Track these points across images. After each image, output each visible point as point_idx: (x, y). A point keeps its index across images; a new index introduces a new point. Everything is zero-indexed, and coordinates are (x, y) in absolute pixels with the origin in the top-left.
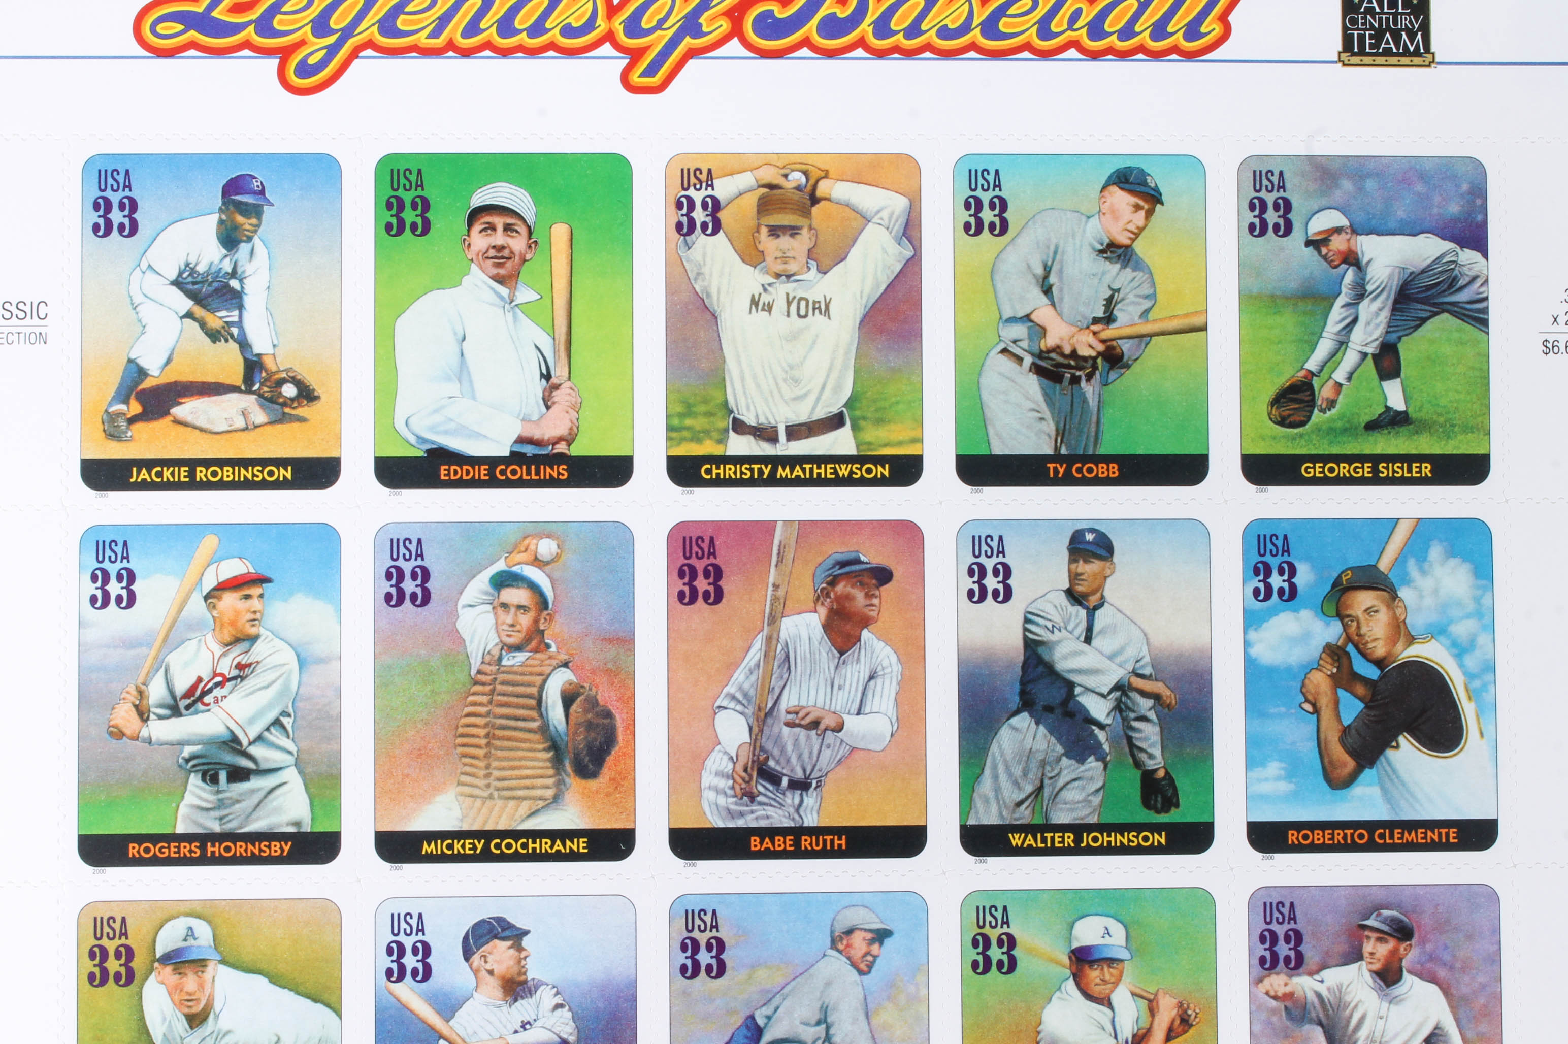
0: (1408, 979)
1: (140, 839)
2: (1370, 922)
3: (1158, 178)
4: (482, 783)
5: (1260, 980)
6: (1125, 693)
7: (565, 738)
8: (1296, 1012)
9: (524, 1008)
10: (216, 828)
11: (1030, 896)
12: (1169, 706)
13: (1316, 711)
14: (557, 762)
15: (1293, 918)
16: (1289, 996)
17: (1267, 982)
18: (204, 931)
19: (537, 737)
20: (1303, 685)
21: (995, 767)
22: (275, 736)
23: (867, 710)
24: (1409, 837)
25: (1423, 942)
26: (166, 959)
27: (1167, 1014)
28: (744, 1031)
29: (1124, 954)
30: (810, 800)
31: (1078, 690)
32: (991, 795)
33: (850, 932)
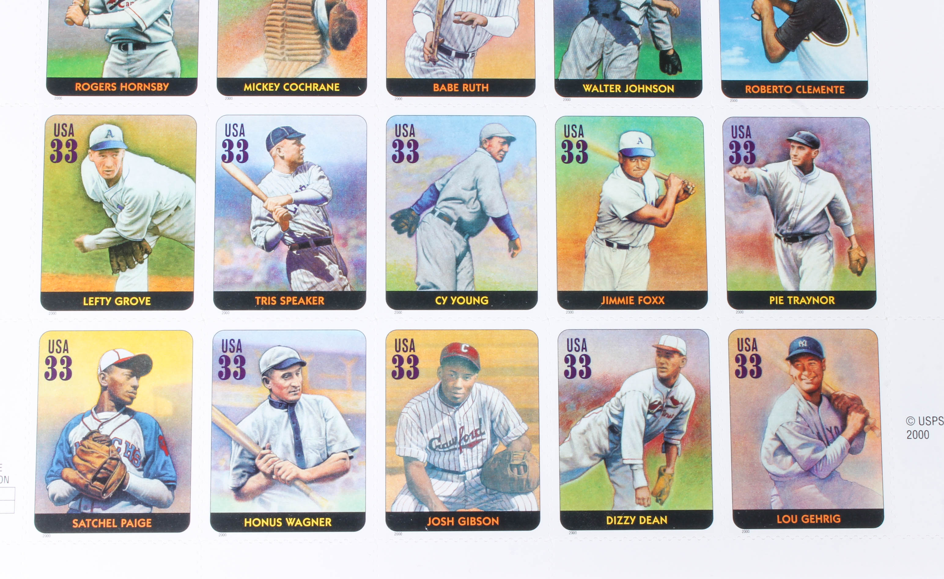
0: (817, 171)
1: (82, 80)
2: (794, 138)
4: (279, 52)
5: (730, 170)
6: (650, 7)
7: (327, 28)
8: (752, 188)
9: (301, 178)
10: (126, 75)
11: (596, 120)
12: (675, 15)
13: (761, 19)
14: (323, 40)
15: (749, 135)
16: (747, 179)
17: (734, 170)
18: (117, 133)
19: (311, 27)
20: (753, 4)
21: (575, 47)
22: (161, 25)
23: (501, 14)
24: (816, 90)
25: (825, 150)
26: (96, 147)
27: (675, 188)
28: (429, 193)
29: (650, 154)
30: (468, 63)
31: (622, 5)
32: (573, 63)
33: (490, 138)
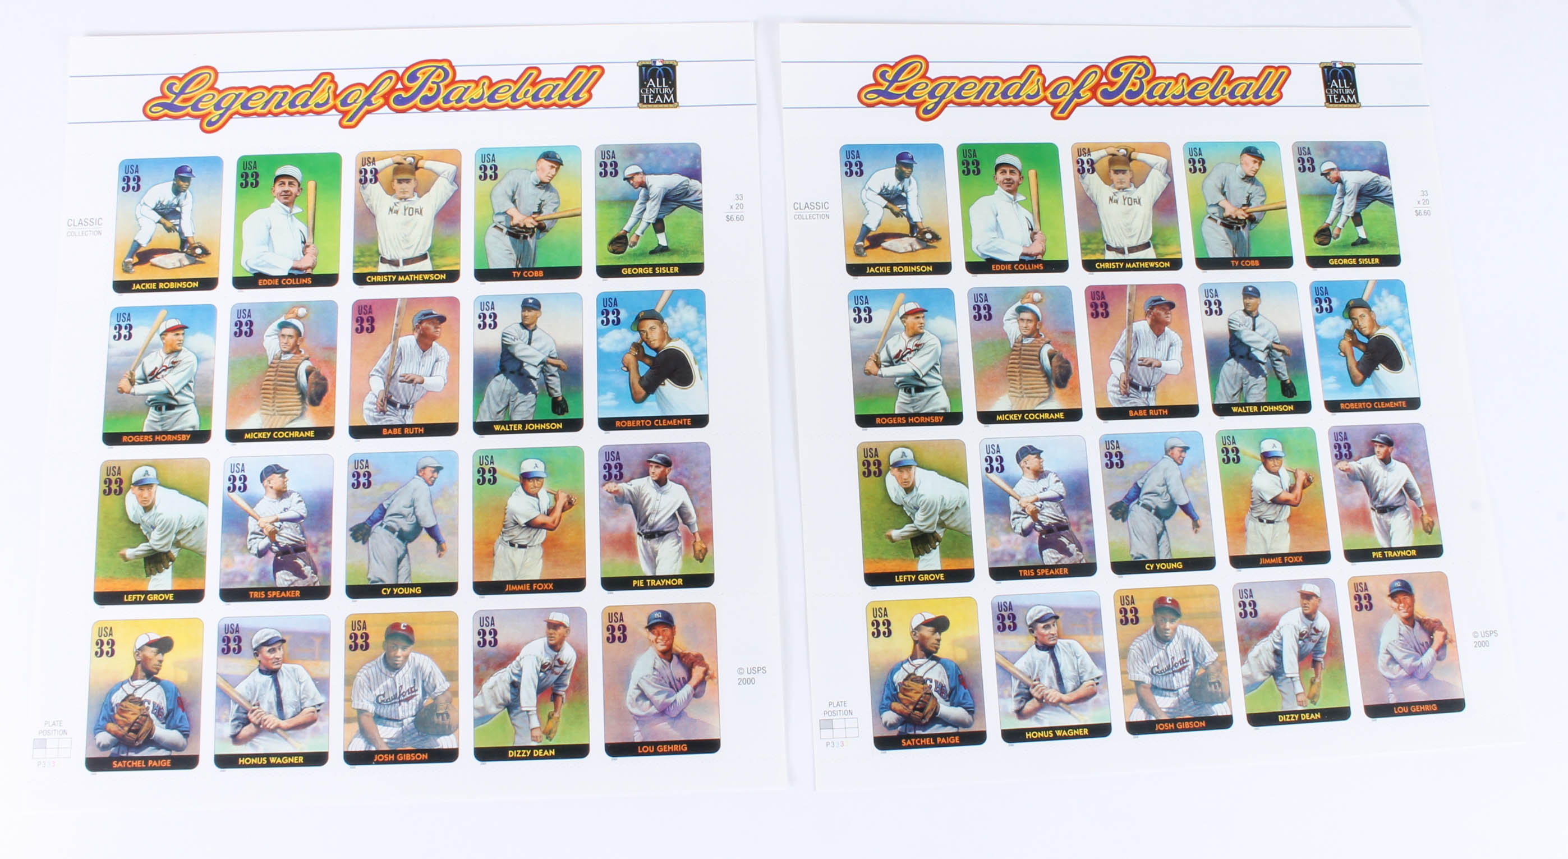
0: (670, 484)
1: (127, 434)
2: (652, 459)
3: (561, 155)
4: (271, 408)
5: (604, 485)
6: (545, 365)
7: (307, 389)
8: (620, 499)
9: (285, 503)
10: (160, 429)
11: (503, 452)
12: (564, 370)
13: (628, 370)
14: (303, 399)
15: (618, 458)
16: (617, 492)
17: (607, 486)
18: (152, 472)
19: (295, 389)
20: (623, 360)
21: (488, 397)
22: (186, 391)
23: (434, 375)
24: (670, 423)
25: (676, 467)
26: (136, 484)
27: (562, 500)
28: (379, 511)
29: (543, 475)
30: (409, 413)
31: (525, 364)
32: (487, 409)
33: (424, 468)
